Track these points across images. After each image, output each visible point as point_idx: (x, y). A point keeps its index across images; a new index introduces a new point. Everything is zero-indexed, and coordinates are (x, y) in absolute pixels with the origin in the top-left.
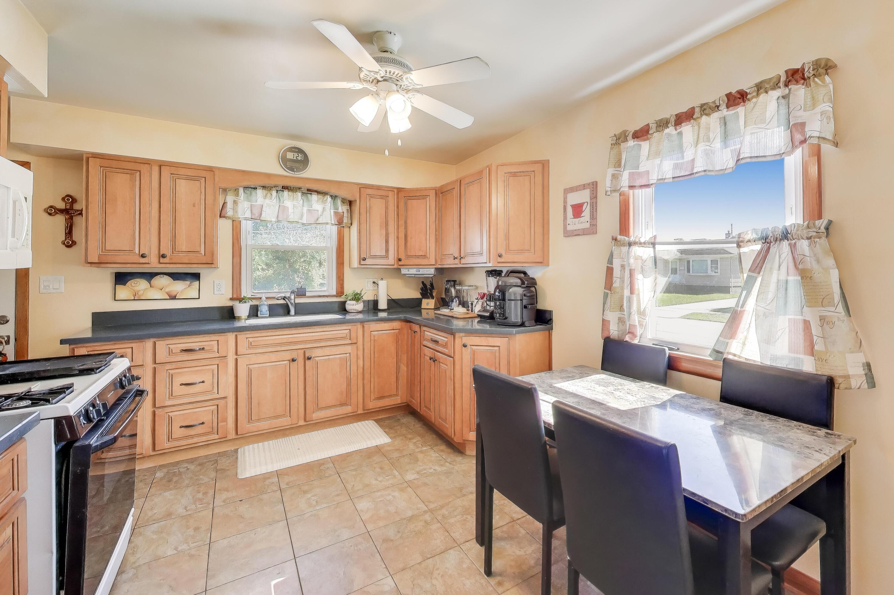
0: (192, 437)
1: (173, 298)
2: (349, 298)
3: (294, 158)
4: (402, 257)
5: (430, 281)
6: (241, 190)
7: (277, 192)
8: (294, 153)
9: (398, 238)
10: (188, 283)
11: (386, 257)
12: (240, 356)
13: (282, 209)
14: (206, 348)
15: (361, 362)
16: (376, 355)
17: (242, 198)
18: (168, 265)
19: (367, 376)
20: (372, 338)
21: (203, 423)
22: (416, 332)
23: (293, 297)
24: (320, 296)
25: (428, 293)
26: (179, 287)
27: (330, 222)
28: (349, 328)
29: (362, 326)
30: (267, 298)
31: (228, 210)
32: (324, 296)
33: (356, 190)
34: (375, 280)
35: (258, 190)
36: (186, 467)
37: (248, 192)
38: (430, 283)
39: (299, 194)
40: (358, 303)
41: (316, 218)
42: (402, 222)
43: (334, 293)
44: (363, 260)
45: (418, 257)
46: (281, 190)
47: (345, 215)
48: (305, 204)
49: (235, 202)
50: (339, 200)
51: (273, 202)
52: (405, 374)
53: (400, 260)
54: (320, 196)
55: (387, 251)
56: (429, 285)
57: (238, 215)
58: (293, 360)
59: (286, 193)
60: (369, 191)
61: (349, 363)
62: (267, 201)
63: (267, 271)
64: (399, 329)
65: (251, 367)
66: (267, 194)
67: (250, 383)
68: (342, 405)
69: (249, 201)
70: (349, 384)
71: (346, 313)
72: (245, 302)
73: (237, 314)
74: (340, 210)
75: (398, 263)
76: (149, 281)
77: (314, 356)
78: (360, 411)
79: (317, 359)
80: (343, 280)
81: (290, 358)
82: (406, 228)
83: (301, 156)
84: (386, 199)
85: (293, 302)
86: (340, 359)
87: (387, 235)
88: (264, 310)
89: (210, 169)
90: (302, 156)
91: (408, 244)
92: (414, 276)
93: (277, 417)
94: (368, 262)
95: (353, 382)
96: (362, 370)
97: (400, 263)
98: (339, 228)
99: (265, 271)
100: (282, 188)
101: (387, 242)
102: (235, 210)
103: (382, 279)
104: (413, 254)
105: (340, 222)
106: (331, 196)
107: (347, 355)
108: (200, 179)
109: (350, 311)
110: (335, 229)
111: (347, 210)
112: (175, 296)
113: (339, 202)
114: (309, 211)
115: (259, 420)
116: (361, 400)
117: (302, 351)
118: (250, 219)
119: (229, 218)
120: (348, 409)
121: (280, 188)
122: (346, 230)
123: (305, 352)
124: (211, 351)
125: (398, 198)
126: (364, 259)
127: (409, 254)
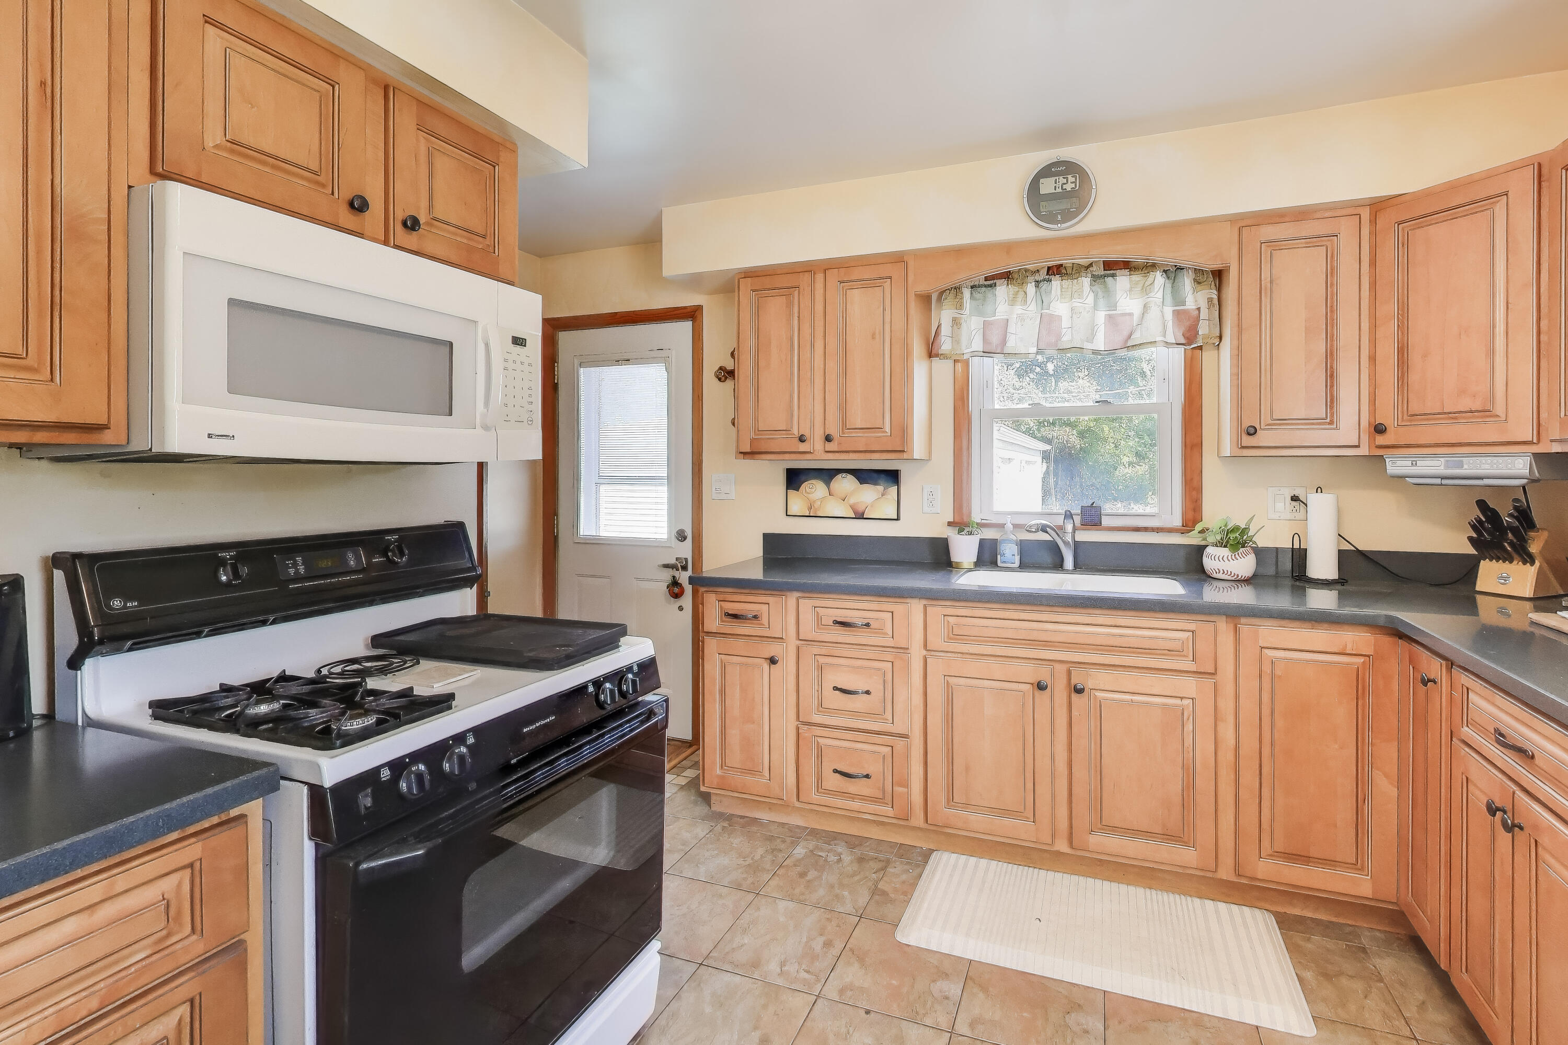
0: (853, 797)
1: (860, 516)
2: (1211, 539)
3: (1055, 190)
4: (1386, 417)
5: (1516, 500)
6: (967, 293)
7: (1037, 286)
8: (1057, 178)
9: (1373, 359)
10: (880, 488)
11: (1330, 420)
12: (933, 653)
13: (1048, 322)
14: (873, 624)
15: (1227, 733)
16: (1280, 723)
17: (967, 312)
18: (837, 456)
19: (1249, 778)
20: (1267, 668)
21: (867, 776)
22: (1429, 680)
23: (1069, 528)
24: (1137, 529)
25: (1506, 540)
26: (867, 495)
27: (1161, 338)
28: (1192, 626)
29: (1232, 626)
30: (1016, 526)
31: (943, 339)
32: (1146, 529)
33: (1229, 234)
34: (1299, 492)
35: (998, 288)
36: (840, 854)
37: (977, 295)
38: (1515, 508)
39: (1086, 281)
40: (1237, 556)
41: (1126, 333)
42: (1389, 308)
43: (1177, 522)
44: (1249, 434)
45: (1453, 416)
46: (1044, 280)
47: (1204, 314)
48: (1102, 302)
49: (956, 322)
50: (1188, 277)
51: (1029, 309)
52: (1393, 807)
53: (1379, 429)
54: (1137, 277)
55: (1332, 401)
56: (1511, 515)
57: (960, 349)
58: (1041, 687)
59: (1056, 282)
60: (1269, 232)
61: (1189, 727)
62: (1018, 309)
63: (1138, 467)
64: (1369, 656)
65: (951, 680)
66: (1017, 293)
67: (949, 718)
68: (1168, 837)
69: (980, 313)
70: (1189, 785)
71: (1205, 581)
72: (970, 533)
73: (955, 557)
74: (1190, 304)
75: (1371, 439)
76: (828, 484)
77: (1091, 688)
78: (1226, 873)
79: (1100, 694)
80: (1199, 490)
81: (1034, 680)
82: (1403, 327)
83: (1073, 180)
84: (1328, 244)
85: (1070, 540)
86: (1165, 706)
87: (1331, 356)
88: (1010, 553)
89: (899, 259)
90: (1076, 179)
91: (1414, 377)
92: (1438, 481)
93: (1006, 813)
94: (1263, 438)
95: (1203, 783)
96: (1230, 756)
97: (1381, 440)
98: (1189, 353)
99: (1135, 467)
100: (1048, 274)
101: (1331, 377)
102: (955, 338)
103: (1319, 489)
104: (1431, 405)
105: (1190, 336)
106: (1164, 271)
107: (1186, 702)
108: (882, 283)
109: (1215, 575)
110: (1177, 356)
111: (1210, 300)
112: (863, 513)
113: (1187, 281)
114: (1110, 318)
115: (967, 805)
116: (1227, 842)
117: (1064, 667)
118: (982, 354)
119: (945, 357)
120: (1187, 856)
121: (1043, 274)
122: (1208, 357)
123: (1069, 673)
124: (880, 631)
125: (1374, 234)
126: (1252, 431)
127: (1415, 407)
